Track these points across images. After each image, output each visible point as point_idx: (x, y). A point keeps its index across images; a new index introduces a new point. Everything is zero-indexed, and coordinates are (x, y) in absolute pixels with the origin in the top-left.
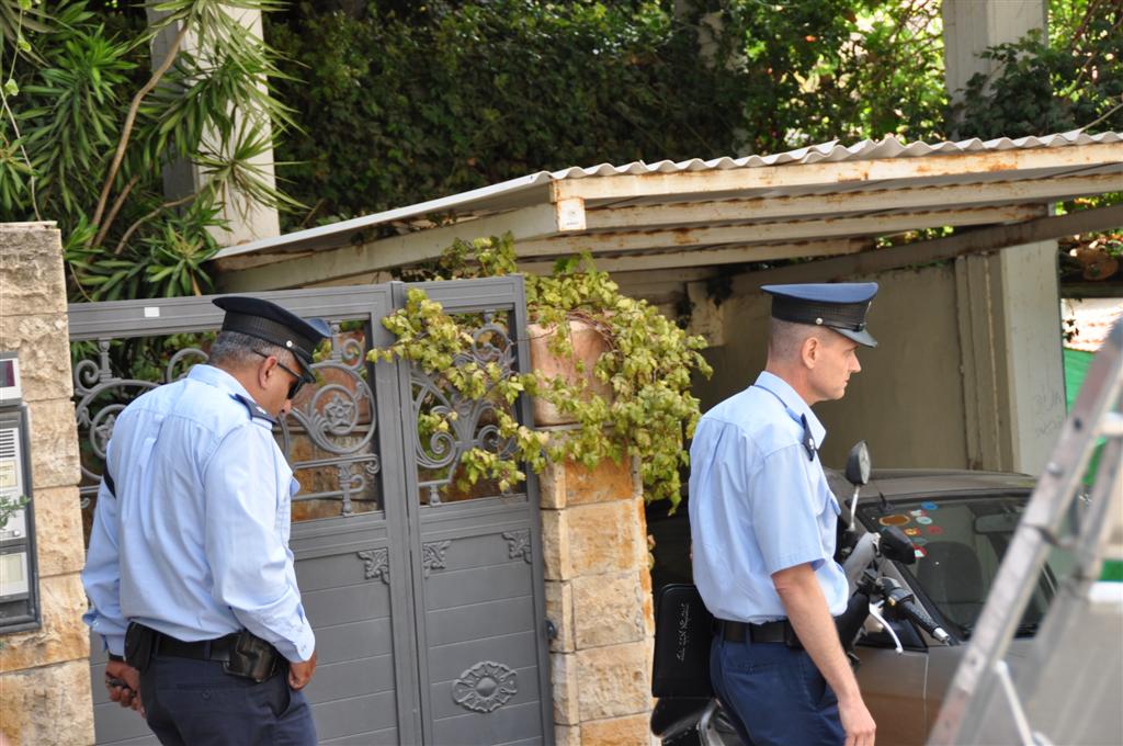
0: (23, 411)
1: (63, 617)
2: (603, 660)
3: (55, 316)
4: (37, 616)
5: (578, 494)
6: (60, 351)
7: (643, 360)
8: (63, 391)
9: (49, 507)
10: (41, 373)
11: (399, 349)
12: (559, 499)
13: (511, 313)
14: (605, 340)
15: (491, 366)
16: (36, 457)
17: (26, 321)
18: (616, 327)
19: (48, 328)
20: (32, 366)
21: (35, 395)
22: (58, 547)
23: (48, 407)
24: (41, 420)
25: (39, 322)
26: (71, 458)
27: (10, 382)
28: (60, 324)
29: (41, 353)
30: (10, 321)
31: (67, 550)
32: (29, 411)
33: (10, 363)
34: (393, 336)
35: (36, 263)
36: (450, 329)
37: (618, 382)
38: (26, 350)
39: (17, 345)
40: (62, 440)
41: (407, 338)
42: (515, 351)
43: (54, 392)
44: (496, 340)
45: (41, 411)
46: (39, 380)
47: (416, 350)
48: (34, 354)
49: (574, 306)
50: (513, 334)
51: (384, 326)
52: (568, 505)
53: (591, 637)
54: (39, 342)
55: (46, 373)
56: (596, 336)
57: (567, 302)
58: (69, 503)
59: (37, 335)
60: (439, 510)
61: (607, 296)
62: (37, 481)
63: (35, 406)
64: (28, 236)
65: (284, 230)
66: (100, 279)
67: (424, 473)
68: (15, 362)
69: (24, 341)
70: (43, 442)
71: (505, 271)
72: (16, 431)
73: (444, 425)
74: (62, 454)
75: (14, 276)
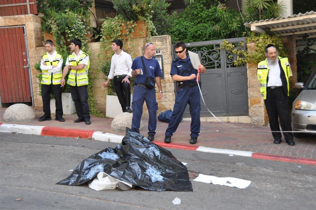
1: (167, 78)
2: (254, 89)
3: (166, 45)
4: (164, 78)
5: (250, 67)
6: (167, 49)
9: (166, 66)
11: (221, 48)
12: (247, 67)
16: (164, 61)
21: (164, 54)
22: (167, 71)
23: (166, 55)
24: (165, 57)
25: (164, 46)
27: (160, 53)
30: (161, 46)
31: (168, 71)
32: (163, 56)
35: (164, 40)
36: (231, 45)
39: (161, 49)
41: (223, 46)
48: (164, 50)
52: (249, 68)
53: (252, 86)
54: (164, 48)
55: (165, 52)
57: (255, 40)
58: (168, 66)
60: (230, 68)
62: (164, 63)
64: (164, 37)
67: (227, 63)
68: (161, 51)
70: (165, 59)
72: (161, 58)
74: (167, 60)
75: (162, 41)
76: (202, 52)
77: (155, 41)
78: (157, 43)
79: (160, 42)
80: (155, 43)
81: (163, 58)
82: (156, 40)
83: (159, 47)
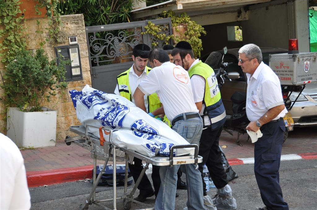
0: (78, 45)
1: (86, 78)
3: (83, 30)
4: (82, 78)
6: (84, 35)
7: (192, 32)
8: (85, 42)
9: (83, 60)
10: (81, 39)
11: (147, 32)
13: (169, 25)
14: (186, 29)
15: (164, 34)
16: (81, 53)
17: (78, 31)
18: (188, 26)
19: (82, 32)
20: (79, 38)
22: (85, 67)
23: (82, 45)
24: (81, 46)
25: (80, 31)
26: (87, 53)
27: (75, 41)
28: (84, 31)
29: (81, 36)
30: (75, 31)
31: (86, 67)
32: (79, 45)
33: (75, 38)
34: (146, 30)
35: (79, 21)
36: (156, 28)
37: (187, 36)
38: (78, 35)
39: (77, 35)
40: (85, 50)
41: (148, 30)
42: (169, 31)
43: (83, 42)
44: (166, 29)
45: (81, 45)
46: (81, 40)
47: (150, 32)
48: (80, 36)
49: (182, 22)
50: (169, 29)
51: (144, 28)
54: (80, 34)
55: (82, 39)
56: (185, 28)
57: (180, 22)
58: (87, 60)
59: (80, 33)
61: (187, 21)
62: (81, 56)
63: (80, 44)
65: (147, 5)
66: (112, 16)
68: (76, 37)
69: (78, 34)
70: (82, 50)
71: (170, 17)
72: (77, 49)
73: (156, 45)
74: (85, 52)
75: (76, 23)
76: (120, 38)
77: (67, 24)
78: (69, 25)
79: (74, 24)
80: (66, 26)
81: (80, 48)
82: (68, 21)
83: (73, 32)
